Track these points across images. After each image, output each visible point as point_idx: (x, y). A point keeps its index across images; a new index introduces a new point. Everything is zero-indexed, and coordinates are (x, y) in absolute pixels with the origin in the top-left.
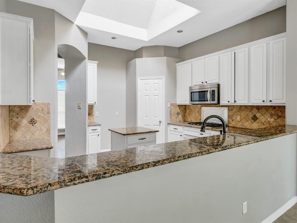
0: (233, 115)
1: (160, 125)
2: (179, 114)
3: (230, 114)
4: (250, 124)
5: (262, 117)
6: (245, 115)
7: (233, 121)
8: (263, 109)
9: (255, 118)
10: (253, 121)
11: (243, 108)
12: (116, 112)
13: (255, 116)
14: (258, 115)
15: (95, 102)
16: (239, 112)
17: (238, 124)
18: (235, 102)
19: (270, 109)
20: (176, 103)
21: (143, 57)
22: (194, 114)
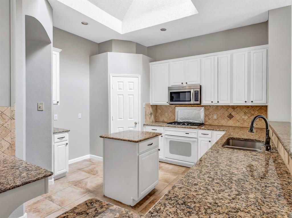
0: (210, 115)
1: (135, 126)
2: (152, 114)
3: (206, 113)
4: (226, 121)
5: (237, 116)
6: (221, 114)
7: (209, 119)
8: (238, 108)
9: (231, 117)
10: (229, 119)
11: (219, 108)
12: (79, 114)
13: (230, 114)
14: (233, 114)
15: (58, 102)
16: (215, 111)
17: (215, 122)
18: (218, 102)
19: (244, 109)
20: (150, 104)
21: (113, 50)
22: (167, 114)
